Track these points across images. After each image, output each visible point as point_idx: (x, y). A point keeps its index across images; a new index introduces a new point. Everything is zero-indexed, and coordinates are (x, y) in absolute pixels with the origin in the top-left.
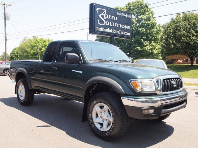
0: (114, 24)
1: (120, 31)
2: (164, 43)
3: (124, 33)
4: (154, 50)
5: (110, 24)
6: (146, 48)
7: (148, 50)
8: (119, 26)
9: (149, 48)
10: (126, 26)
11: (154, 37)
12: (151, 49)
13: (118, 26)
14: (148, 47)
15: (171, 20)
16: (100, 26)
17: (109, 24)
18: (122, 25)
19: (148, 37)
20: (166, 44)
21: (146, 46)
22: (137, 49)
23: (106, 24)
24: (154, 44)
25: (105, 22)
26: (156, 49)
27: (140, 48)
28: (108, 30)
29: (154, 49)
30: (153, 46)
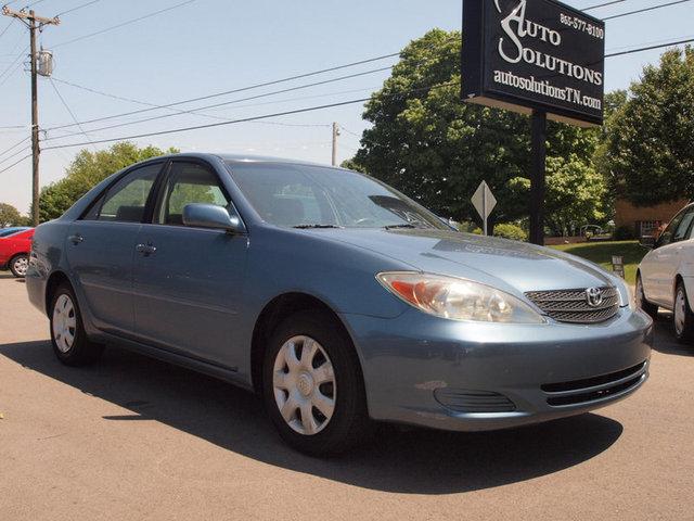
0: (551, 60)
1: (570, 90)
2: (625, 159)
3: (581, 100)
4: (580, 188)
5: (535, 58)
6: (551, 182)
7: (560, 189)
8: (566, 68)
9: (562, 181)
10: (587, 70)
11: (579, 139)
12: (570, 185)
13: (562, 71)
14: (558, 175)
15: (643, 76)
16: (506, 67)
17: (535, 61)
18: (575, 67)
19: (555, 141)
20: (632, 161)
21: (550, 174)
22: (520, 183)
23: (526, 59)
24: (579, 165)
25: (523, 52)
26: (584, 184)
27: (528, 181)
28: (531, 85)
29: (580, 181)
30: (577, 171)
